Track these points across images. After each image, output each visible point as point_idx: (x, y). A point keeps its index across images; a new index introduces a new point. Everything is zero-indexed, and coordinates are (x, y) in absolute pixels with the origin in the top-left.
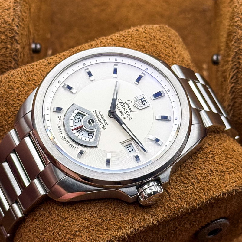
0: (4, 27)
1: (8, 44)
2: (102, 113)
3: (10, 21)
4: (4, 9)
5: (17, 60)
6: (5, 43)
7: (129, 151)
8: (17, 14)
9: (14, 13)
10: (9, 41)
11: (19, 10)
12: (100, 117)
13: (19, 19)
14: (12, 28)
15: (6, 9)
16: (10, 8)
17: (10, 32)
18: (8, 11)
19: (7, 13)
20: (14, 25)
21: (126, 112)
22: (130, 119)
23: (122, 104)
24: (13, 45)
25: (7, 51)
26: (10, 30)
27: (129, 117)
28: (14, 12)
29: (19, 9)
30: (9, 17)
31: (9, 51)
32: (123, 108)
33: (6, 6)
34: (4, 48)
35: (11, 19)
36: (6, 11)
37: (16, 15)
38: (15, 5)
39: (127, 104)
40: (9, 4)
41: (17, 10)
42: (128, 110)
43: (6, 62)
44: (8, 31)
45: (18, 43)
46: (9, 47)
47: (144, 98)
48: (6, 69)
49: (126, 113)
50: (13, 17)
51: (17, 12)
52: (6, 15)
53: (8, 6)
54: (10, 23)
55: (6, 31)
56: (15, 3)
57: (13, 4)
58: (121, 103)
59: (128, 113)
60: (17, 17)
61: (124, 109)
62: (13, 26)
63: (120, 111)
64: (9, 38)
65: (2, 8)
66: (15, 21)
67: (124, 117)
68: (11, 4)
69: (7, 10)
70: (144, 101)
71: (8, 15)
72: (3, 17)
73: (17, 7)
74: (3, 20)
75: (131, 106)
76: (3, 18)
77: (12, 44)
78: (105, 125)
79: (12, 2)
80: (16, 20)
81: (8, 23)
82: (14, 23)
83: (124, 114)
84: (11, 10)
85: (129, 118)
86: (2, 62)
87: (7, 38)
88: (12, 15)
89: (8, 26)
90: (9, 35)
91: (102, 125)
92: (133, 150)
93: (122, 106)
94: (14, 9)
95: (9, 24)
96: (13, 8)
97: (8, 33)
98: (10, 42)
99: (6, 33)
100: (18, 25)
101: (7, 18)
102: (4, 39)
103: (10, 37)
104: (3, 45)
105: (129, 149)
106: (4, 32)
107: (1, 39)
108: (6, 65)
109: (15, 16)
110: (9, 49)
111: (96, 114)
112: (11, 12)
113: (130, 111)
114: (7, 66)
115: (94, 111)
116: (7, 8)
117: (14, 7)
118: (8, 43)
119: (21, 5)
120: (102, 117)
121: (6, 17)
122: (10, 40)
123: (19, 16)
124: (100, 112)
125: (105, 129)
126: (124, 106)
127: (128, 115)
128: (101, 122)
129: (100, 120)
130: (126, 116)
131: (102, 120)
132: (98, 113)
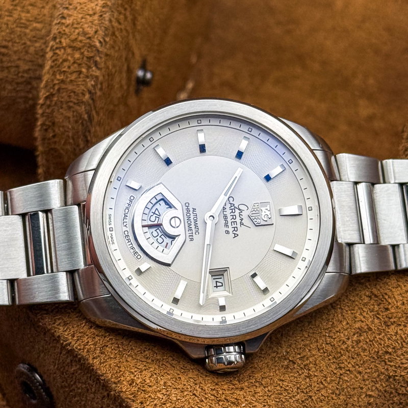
0: (81, 41)
1: (83, 67)
2: (197, 212)
3: (90, 33)
4: (86, 13)
5: (93, 94)
6: (79, 65)
7: (215, 285)
8: (103, 23)
9: (100, 22)
10: (84, 63)
11: (107, 19)
12: (192, 218)
13: (104, 32)
14: (93, 44)
15: (88, 15)
16: (94, 14)
17: (89, 49)
18: (91, 18)
19: (89, 21)
20: (96, 40)
21: (234, 222)
22: (235, 237)
23: (233, 208)
24: (90, 70)
25: (80, 78)
26: (89, 47)
27: (234, 232)
28: (99, 20)
29: (107, 16)
30: (91, 27)
31: (83, 77)
32: (232, 214)
33: (90, 9)
34: (77, 71)
35: (94, 29)
36: (88, 17)
37: (101, 25)
38: (104, 10)
39: (239, 209)
40: (94, 8)
41: (104, 18)
42: (238, 220)
43: (76, 94)
44: (85, 48)
45: (97, 68)
46: (83, 72)
48: (75, 103)
49: (233, 223)
50: (96, 27)
51: (103, 21)
52: (86, 23)
53: (93, 9)
54: (90, 35)
55: (83, 46)
56: (103, 7)
57: (101, 8)
58: (231, 204)
59: (235, 226)
60: (103, 28)
61: (233, 216)
62: (95, 42)
63: (225, 218)
64: (85, 59)
65: (84, 12)
66: (98, 34)
67: (227, 229)
68: (98, 8)
69: (91, 15)
71: (90, 24)
72: (82, 25)
73: (105, 14)
74: (81, 30)
75: (245, 214)
76: (81, 28)
77: (89, 67)
78: (194, 234)
79: (100, 5)
80: (100, 32)
81: (87, 36)
82: (97, 38)
83: (229, 224)
84: (96, 17)
85: (235, 234)
86: (71, 93)
87: (83, 58)
88: (95, 25)
89: (88, 41)
90: (86, 53)
91: (190, 232)
92: (222, 286)
93: (231, 211)
94: (101, 16)
95: (89, 38)
96: (100, 14)
97: (86, 51)
98: (86, 64)
99: (82, 51)
100: (101, 40)
101: (88, 28)
102: (78, 59)
103: (87, 57)
104: (75, 68)
105: (216, 282)
106: (80, 49)
107: (75, 58)
108: (76, 97)
109: (100, 27)
110: (83, 74)
111: (188, 211)
112: (95, 20)
113: (241, 223)
114: (78, 100)
115: (187, 204)
116: (91, 12)
117: (101, 12)
118: (84, 65)
119: (112, 11)
120: (195, 218)
121: (86, 25)
122: (87, 61)
123: (105, 27)
124: (194, 210)
125: (192, 240)
126: (234, 211)
127: (234, 228)
128: (191, 226)
129: (190, 222)
130: (231, 230)
131: (193, 224)
132: (191, 210)
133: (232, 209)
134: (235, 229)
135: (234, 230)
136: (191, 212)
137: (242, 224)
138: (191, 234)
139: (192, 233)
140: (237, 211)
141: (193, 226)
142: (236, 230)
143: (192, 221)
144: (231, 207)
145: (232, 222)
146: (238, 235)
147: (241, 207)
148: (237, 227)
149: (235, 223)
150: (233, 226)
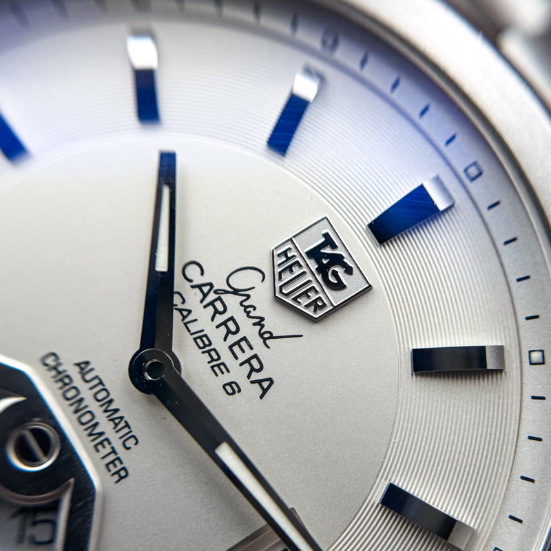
2: (97, 369)
12: (89, 401)
21: (238, 343)
22: (265, 391)
23: (212, 296)
27: (255, 376)
32: (220, 319)
39: (236, 292)
42: (248, 329)
47: (334, 247)
49: (236, 349)
58: (200, 287)
59: (249, 353)
61: (225, 323)
63: (203, 341)
67: (227, 378)
70: (337, 260)
75: (262, 298)
78: (121, 451)
83: (226, 357)
85: (259, 382)
91: (104, 452)
93: (211, 310)
111: (63, 380)
113: (261, 335)
115: (50, 361)
120: (102, 395)
124: (83, 367)
125: (122, 475)
126: (220, 308)
127: (248, 361)
128: (97, 430)
129: (86, 418)
130: (238, 373)
131: (101, 417)
132: (74, 373)
133: (212, 303)
134: (254, 365)
135: (253, 369)
136: (78, 381)
137: (266, 337)
138: (112, 457)
139: (114, 451)
140: (232, 301)
141: (105, 426)
142: (257, 366)
143: (94, 407)
144: (205, 295)
145: (231, 347)
146: (271, 381)
147: (237, 282)
148: (255, 356)
149: (243, 344)
150: (243, 357)
